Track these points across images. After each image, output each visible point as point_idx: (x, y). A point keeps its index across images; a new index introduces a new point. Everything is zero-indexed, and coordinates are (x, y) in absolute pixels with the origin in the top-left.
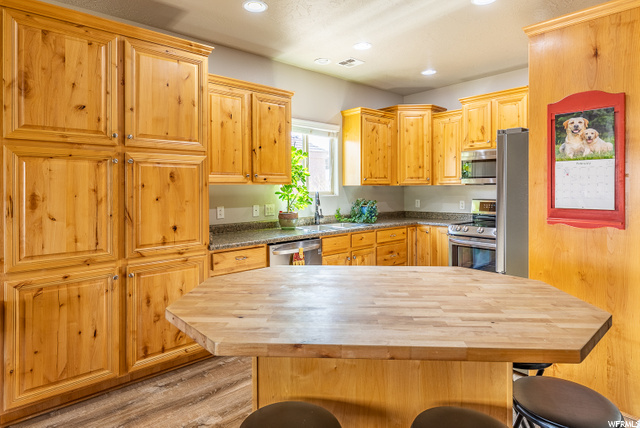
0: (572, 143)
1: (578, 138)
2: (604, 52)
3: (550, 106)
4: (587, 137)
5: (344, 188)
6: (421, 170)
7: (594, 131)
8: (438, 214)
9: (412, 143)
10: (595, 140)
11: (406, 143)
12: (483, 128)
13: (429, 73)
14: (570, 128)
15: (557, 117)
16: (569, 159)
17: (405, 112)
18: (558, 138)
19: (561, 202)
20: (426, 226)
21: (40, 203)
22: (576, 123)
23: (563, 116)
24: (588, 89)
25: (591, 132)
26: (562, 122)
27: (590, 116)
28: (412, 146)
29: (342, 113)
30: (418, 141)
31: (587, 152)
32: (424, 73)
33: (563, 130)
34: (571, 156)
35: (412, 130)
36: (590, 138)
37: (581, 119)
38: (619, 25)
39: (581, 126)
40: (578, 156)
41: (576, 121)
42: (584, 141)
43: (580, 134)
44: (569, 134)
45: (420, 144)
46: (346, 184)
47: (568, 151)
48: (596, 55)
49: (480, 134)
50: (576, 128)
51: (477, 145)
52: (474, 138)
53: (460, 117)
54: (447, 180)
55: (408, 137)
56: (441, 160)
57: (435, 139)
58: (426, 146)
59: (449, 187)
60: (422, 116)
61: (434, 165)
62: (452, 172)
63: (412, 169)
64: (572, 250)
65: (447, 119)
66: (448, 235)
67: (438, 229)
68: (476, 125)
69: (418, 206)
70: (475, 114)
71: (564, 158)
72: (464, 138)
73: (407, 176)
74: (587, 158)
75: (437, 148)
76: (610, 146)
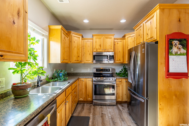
0: (175, 50)
1: (176, 48)
2: (182, 20)
3: (168, 36)
4: (179, 47)
5: (49, 64)
6: (79, 58)
7: (181, 46)
9: (76, 47)
10: (181, 49)
11: (74, 47)
12: (100, 45)
14: (174, 44)
15: (170, 40)
16: (173, 55)
17: (73, 35)
18: (170, 47)
20: (83, 79)
22: (176, 43)
23: (172, 39)
24: (177, 32)
25: (180, 46)
26: (171, 42)
27: (180, 41)
28: (76, 48)
29: (49, 26)
30: (77, 47)
31: (179, 53)
32: (84, 21)
33: (172, 44)
34: (174, 54)
35: (76, 42)
36: (180, 48)
37: (177, 41)
38: (186, 13)
39: (177, 44)
40: (176, 54)
41: (176, 42)
42: (178, 49)
43: (177, 46)
44: (174, 46)
45: (79, 48)
46: (50, 63)
47: (173, 52)
48: (180, 21)
49: (99, 47)
50: (176, 44)
51: (98, 50)
52: (98, 48)
53: (92, 41)
54: (87, 62)
55: (75, 44)
56: (85, 54)
57: (83, 47)
58: (80, 49)
59: (84, 64)
60: (79, 38)
61: (82, 56)
62: (89, 59)
63: (76, 57)
64: (173, 87)
65: (87, 41)
66: (93, 81)
67: (87, 79)
68: (98, 44)
69: (72, 71)
70: (98, 40)
71: (172, 54)
72: (94, 47)
73: (74, 59)
74: (179, 55)
75: (83, 50)
76: (185, 51)
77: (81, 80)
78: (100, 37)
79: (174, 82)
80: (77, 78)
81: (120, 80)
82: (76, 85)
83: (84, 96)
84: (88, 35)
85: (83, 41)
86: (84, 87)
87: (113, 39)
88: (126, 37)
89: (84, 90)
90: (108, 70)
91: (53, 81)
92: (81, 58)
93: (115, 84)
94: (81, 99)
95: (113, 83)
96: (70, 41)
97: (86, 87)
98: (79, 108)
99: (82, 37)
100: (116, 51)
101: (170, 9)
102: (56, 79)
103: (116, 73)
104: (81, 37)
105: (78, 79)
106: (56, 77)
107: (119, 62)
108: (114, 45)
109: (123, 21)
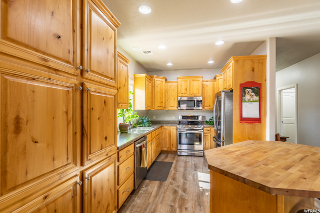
0: (247, 97)
1: (249, 95)
2: (255, 70)
3: (241, 85)
6: (162, 104)
8: (164, 121)
10: (254, 96)
11: (157, 92)
12: (186, 89)
13: (170, 64)
14: (247, 92)
15: (243, 88)
17: (156, 79)
19: (244, 116)
20: (166, 127)
21: (23, 126)
24: (251, 80)
25: (253, 94)
28: (159, 93)
29: (134, 75)
30: (161, 92)
31: (252, 100)
32: (168, 64)
33: (245, 93)
34: (247, 101)
35: (159, 86)
38: (259, 63)
39: (250, 92)
40: (249, 101)
41: (249, 90)
42: (251, 97)
44: (247, 94)
46: (136, 109)
47: (246, 99)
48: (253, 70)
49: (185, 91)
50: (249, 92)
51: (184, 95)
52: (183, 92)
53: (176, 84)
54: (171, 108)
55: (157, 89)
56: (169, 100)
57: (166, 91)
58: (164, 94)
59: (168, 110)
60: (162, 81)
61: (165, 102)
62: (173, 105)
63: (159, 103)
64: (246, 131)
65: (171, 84)
66: (177, 129)
67: (172, 127)
68: (184, 87)
69: (154, 118)
70: (183, 83)
71: (245, 101)
72: (179, 92)
73: (157, 106)
74: (252, 102)
75: (166, 95)
76: (258, 98)
77: (164, 128)
78: (186, 79)
79: (247, 126)
80: (160, 125)
81: (209, 129)
82: (159, 132)
83: (168, 146)
84: (173, 77)
85: (166, 84)
86: (168, 136)
87: (201, 80)
88: (217, 78)
89: (168, 139)
90: (196, 118)
91: (139, 126)
92: (165, 104)
93: (202, 133)
94: (165, 149)
95: (201, 132)
96: (153, 86)
97: (170, 136)
98: (163, 157)
99: (166, 80)
100: (205, 96)
101: (244, 60)
102: (141, 125)
103: (206, 122)
104: (164, 80)
105: (161, 127)
106: (141, 123)
107: (209, 108)
108: (203, 88)
109: (211, 62)
